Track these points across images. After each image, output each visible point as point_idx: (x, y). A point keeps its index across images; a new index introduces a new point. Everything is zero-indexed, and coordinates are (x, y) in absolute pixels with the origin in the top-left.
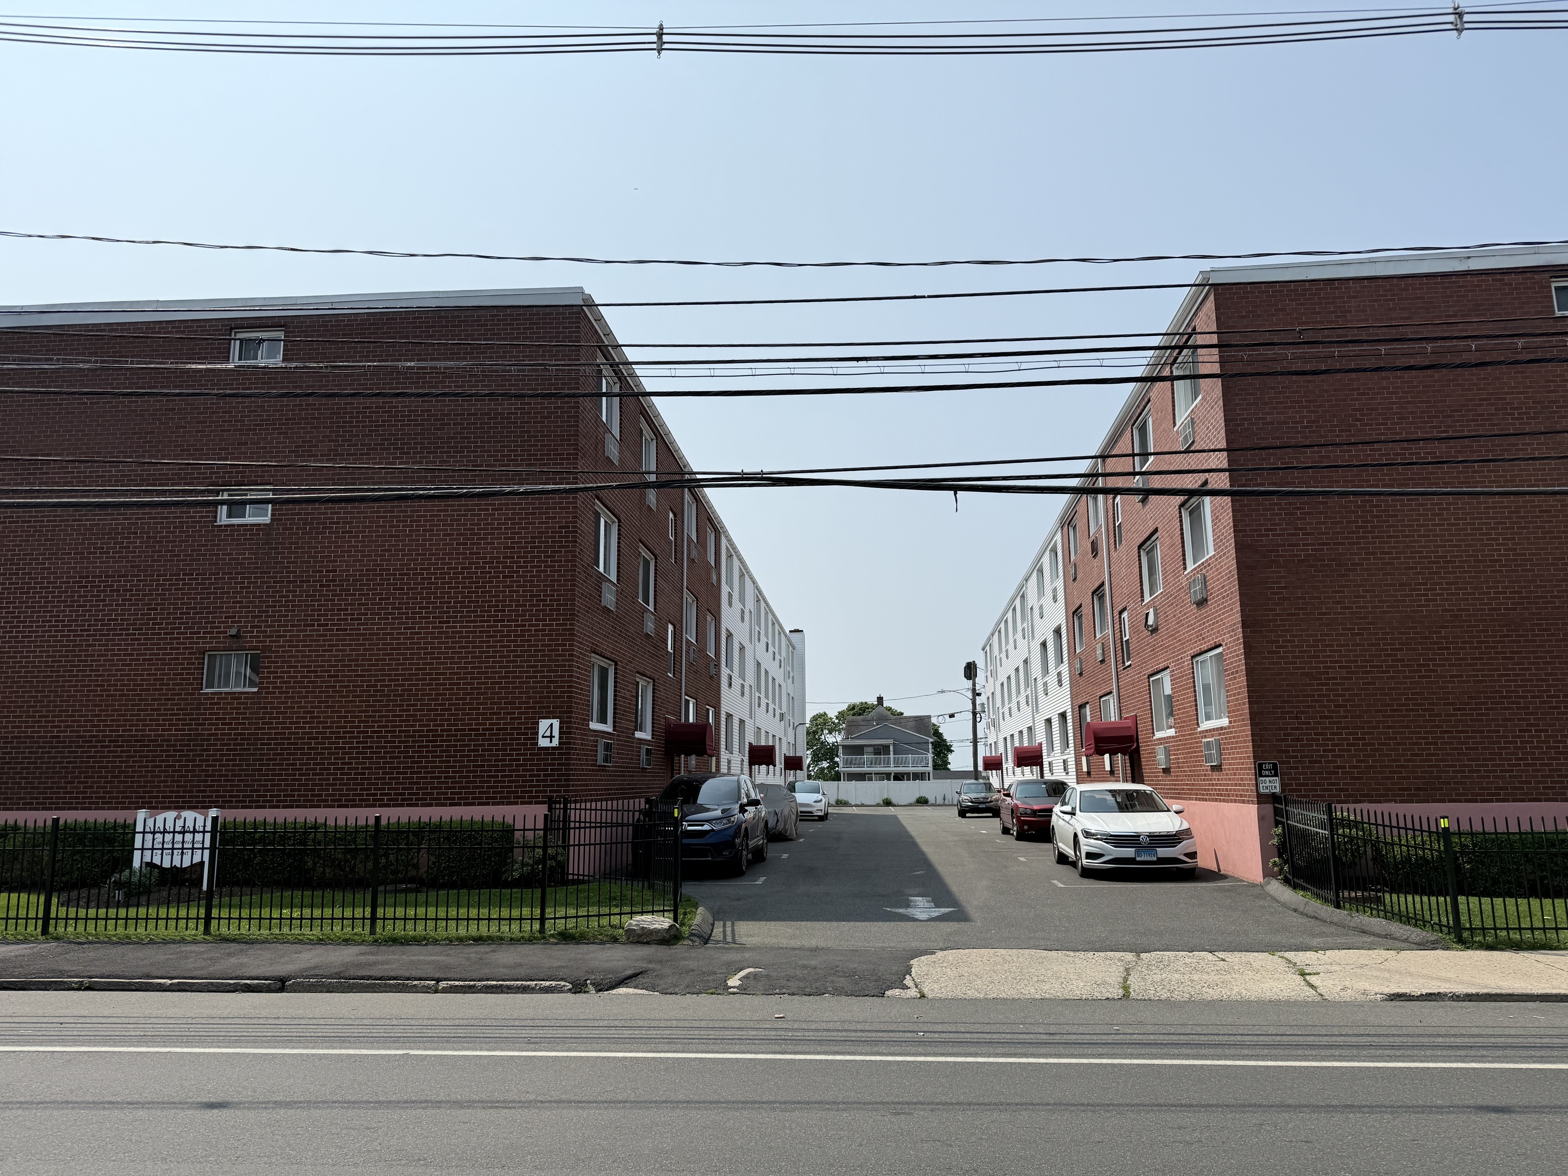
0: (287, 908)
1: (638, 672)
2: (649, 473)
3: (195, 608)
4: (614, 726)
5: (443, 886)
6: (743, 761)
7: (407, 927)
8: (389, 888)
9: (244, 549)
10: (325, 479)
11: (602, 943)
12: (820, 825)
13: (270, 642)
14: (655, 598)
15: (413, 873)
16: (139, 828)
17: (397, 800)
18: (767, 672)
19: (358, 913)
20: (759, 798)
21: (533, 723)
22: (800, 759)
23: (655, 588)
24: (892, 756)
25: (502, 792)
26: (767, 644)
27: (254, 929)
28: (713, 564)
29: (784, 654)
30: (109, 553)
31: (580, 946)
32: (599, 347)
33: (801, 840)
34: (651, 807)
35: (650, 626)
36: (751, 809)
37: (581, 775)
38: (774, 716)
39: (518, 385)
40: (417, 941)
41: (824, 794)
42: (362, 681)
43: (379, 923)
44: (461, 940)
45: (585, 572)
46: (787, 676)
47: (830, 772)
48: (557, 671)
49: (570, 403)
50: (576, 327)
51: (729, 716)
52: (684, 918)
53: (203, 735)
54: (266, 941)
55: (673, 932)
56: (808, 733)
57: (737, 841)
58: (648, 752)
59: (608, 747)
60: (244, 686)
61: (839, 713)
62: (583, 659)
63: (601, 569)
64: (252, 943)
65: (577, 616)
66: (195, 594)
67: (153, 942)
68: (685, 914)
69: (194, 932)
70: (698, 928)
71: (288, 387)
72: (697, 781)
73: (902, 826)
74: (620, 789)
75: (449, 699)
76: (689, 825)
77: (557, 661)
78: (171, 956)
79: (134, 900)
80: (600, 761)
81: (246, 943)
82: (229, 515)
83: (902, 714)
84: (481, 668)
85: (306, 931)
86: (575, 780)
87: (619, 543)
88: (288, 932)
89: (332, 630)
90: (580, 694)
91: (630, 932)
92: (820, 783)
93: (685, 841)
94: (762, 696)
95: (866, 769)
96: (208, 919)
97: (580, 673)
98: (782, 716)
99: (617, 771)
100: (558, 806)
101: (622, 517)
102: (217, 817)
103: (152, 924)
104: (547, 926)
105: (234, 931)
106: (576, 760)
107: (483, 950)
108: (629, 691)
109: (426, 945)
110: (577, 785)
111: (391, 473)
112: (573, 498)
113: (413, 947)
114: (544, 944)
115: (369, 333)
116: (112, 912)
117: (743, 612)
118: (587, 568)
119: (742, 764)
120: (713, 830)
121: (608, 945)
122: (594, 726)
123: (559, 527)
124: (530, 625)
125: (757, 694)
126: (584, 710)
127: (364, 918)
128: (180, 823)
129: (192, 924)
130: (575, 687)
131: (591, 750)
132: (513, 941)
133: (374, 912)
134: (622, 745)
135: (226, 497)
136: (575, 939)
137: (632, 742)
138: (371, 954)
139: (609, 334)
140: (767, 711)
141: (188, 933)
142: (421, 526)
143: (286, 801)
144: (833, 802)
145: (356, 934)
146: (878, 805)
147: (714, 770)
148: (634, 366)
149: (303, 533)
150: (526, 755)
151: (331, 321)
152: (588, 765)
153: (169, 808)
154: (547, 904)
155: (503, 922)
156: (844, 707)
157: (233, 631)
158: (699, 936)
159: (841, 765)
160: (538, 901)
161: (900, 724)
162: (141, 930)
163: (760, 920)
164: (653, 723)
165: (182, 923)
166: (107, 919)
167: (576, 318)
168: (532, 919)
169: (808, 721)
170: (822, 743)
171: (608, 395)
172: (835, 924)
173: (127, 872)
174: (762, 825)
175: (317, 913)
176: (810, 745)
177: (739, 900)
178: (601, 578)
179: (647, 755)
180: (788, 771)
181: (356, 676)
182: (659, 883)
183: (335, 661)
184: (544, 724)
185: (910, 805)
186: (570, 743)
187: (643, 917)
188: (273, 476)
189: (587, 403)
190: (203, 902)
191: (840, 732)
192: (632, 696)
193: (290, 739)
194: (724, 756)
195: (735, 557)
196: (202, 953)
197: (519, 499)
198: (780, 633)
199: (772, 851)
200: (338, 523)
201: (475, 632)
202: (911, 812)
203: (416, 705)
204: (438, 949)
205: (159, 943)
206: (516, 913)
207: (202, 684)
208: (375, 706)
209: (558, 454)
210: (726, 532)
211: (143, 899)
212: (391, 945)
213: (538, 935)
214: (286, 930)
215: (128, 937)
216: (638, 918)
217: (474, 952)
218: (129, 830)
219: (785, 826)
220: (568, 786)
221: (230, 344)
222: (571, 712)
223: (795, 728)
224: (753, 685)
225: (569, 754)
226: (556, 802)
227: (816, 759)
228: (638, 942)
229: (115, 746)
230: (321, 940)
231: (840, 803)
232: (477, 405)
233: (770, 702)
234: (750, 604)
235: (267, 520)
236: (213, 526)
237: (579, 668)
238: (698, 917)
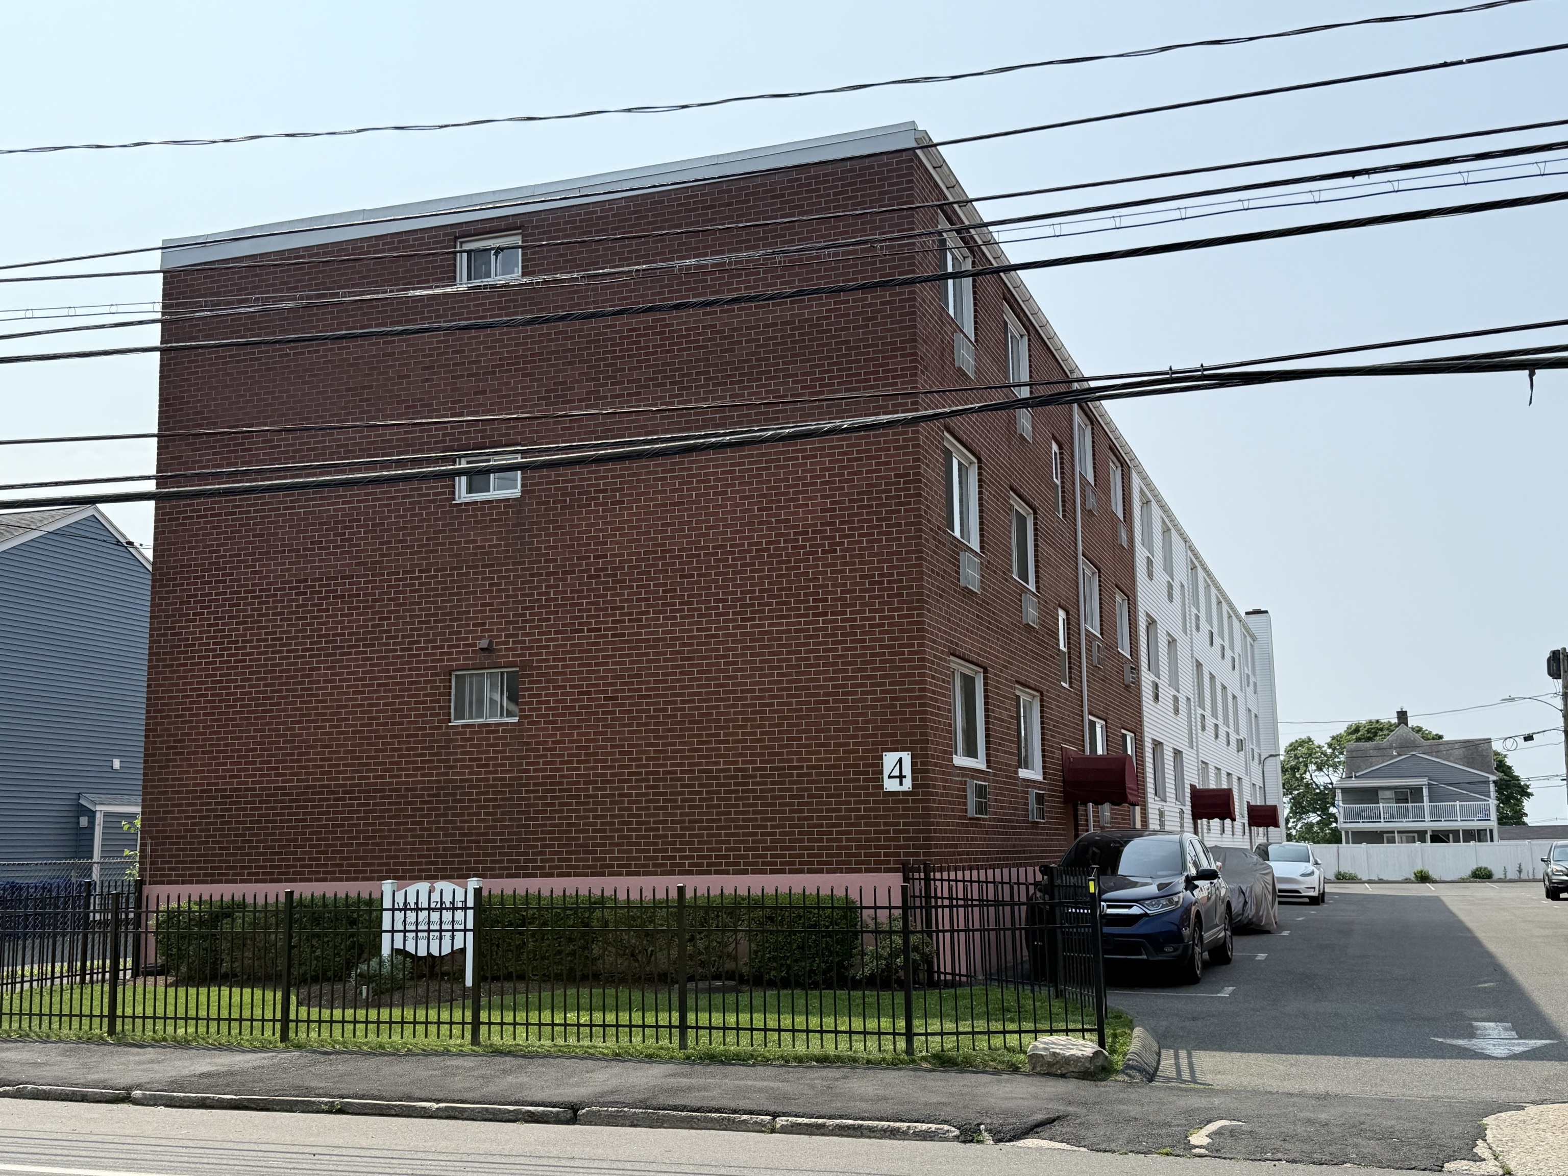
0: (571, 1010)
1: (1018, 682)
2: (1020, 385)
3: (436, 615)
4: (988, 761)
5: (772, 984)
6: (1182, 812)
7: (728, 1040)
8: (701, 985)
9: (491, 533)
10: (586, 433)
11: (996, 1072)
12: (1313, 910)
13: (530, 655)
14: (1037, 572)
15: (730, 965)
16: (387, 904)
17: (701, 865)
18: (1212, 677)
19: (663, 1018)
20: (1214, 867)
21: (874, 758)
22: (1274, 809)
23: (1036, 556)
24: (1426, 803)
25: (840, 855)
26: (1212, 634)
27: (533, 1039)
28: (1120, 515)
29: (1238, 648)
30: (329, 548)
31: (966, 1075)
32: (940, 206)
33: (1286, 933)
34: (1051, 879)
35: (1031, 614)
36: (1203, 884)
37: (946, 831)
38: (1228, 743)
39: (830, 277)
40: (741, 1059)
41: (1317, 863)
42: (647, 704)
43: (691, 1033)
44: (799, 1060)
45: (934, 539)
46: (1245, 682)
47: (1322, 829)
48: (903, 683)
49: (903, 293)
50: (909, 182)
51: (1157, 745)
52: (1114, 1042)
53: (455, 781)
54: (548, 1055)
55: (1099, 1062)
56: (1284, 771)
57: (1186, 932)
58: (1040, 799)
59: (981, 792)
60: (502, 715)
61: (1333, 738)
62: (938, 665)
63: (957, 533)
64: (532, 1058)
65: (927, 602)
66: (435, 596)
67: (410, 1053)
68: (1115, 1036)
69: (459, 1041)
70: (1137, 1058)
71: (531, 312)
72: (1115, 842)
73: (1451, 912)
74: (1002, 852)
75: (760, 726)
76: (1109, 907)
77: (903, 668)
78: (434, 1073)
79: (386, 998)
80: (971, 812)
81: (524, 1056)
82: (470, 490)
83: (1440, 737)
84: (800, 681)
85: (598, 1042)
86: (938, 839)
87: (980, 493)
88: (576, 1043)
89: (606, 636)
90: (937, 715)
91: (1035, 1058)
92: (1309, 846)
93: (1106, 930)
94: (1208, 714)
95: (1382, 825)
96: (476, 1024)
97: (936, 685)
98: (1240, 744)
99: (997, 827)
100: (916, 875)
101: (984, 455)
102: (481, 888)
103: (408, 1029)
104: (915, 1045)
105: (508, 1041)
106: (937, 809)
107: (830, 1075)
108: (1006, 709)
109: (754, 1065)
110: (941, 846)
111: (668, 417)
112: (914, 432)
113: (736, 1068)
114: (915, 1070)
115: (629, 226)
116: (361, 1014)
117: (1170, 587)
118: (937, 533)
119: (1182, 818)
120: (1146, 915)
121: (1005, 1077)
122: (960, 760)
123: (896, 476)
124: (862, 619)
125: (1200, 711)
126: (945, 738)
127: (670, 1027)
128: (436, 897)
129: (457, 1030)
130: (930, 706)
131: (958, 796)
132: (870, 1064)
133: (683, 1018)
134: (1000, 789)
135: (464, 465)
136: (957, 1064)
137: (1016, 785)
138: (685, 1076)
139: (955, 185)
140: (1217, 737)
141: (452, 1042)
142: (711, 487)
143: (560, 867)
144: (1331, 877)
145: (662, 1048)
146: (1407, 881)
147: (1138, 825)
148: (991, 228)
149: (562, 508)
150: (868, 802)
151: (580, 214)
152: (954, 817)
153: (419, 878)
154: (914, 1014)
155: (854, 1037)
156: (1341, 729)
157: (484, 643)
158: (1140, 1070)
159: (1341, 819)
160: (901, 1010)
161: (1438, 754)
162: (396, 1038)
163: (1231, 1049)
164: (1043, 756)
165: (445, 1029)
166: (355, 1022)
167: (907, 168)
168: (894, 1034)
169: (1282, 752)
170: (1307, 785)
171: (955, 275)
172: (1353, 1060)
173: (374, 962)
174: (1222, 908)
175: (610, 1018)
176: (1288, 789)
177: (1194, 1019)
178: (959, 546)
179: (1038, 803)
180: (1254, 829)
181: (640, 697)
182: (1071, 991)
183: (613, 678)
184: (890, 760)
185: (1463, 881)
186: (927, 786)
187: (1054, 1038)
188: (520, 433)
189: (925, 291)
190: (469, 1002)
191: (1335, 767)
192: (1012, 717)
193: (561, 783)
194: (1153, 805)
195: (1154, 503)
196: (472, 1068)
197: (839, 440)
198: (1230, 617)
199: (1240, 947)
200: (605, 491)
201: (789, 631)
202: (1467, 893)
203: (718, 735)
204: (770, 1071)
205: (418, 1054)
206: (872, 1025)
207: (450, 714)
208: (666, 737)
209: (889, 371)
210: (1138, 465)
211: (397, 996)
212: (708, 1065)
213: (904, 1056)
214: (572, 1041)
215: (381, 1046)
216: (1045, 1038)
217: (819, 1077)
218: (373, 907)
219: (1258, 910)
220: (930, 847)
221: (455, 260)
222: (927, 741)
223: (1262, 763)
224: (1191, 697)
225: (928, 801)
226: (913, 870)
227: (1299, 809)
228: (1049, 1074)
229: (351, 799)
230: (617, 1055)
231: (1341, 878)
232: (775, 311)
233: (1220, 722)
234: (1181, 573)
235: (516, 492)
236: (451, 505)
237: (933, 677)
238: (1135, 1041)
